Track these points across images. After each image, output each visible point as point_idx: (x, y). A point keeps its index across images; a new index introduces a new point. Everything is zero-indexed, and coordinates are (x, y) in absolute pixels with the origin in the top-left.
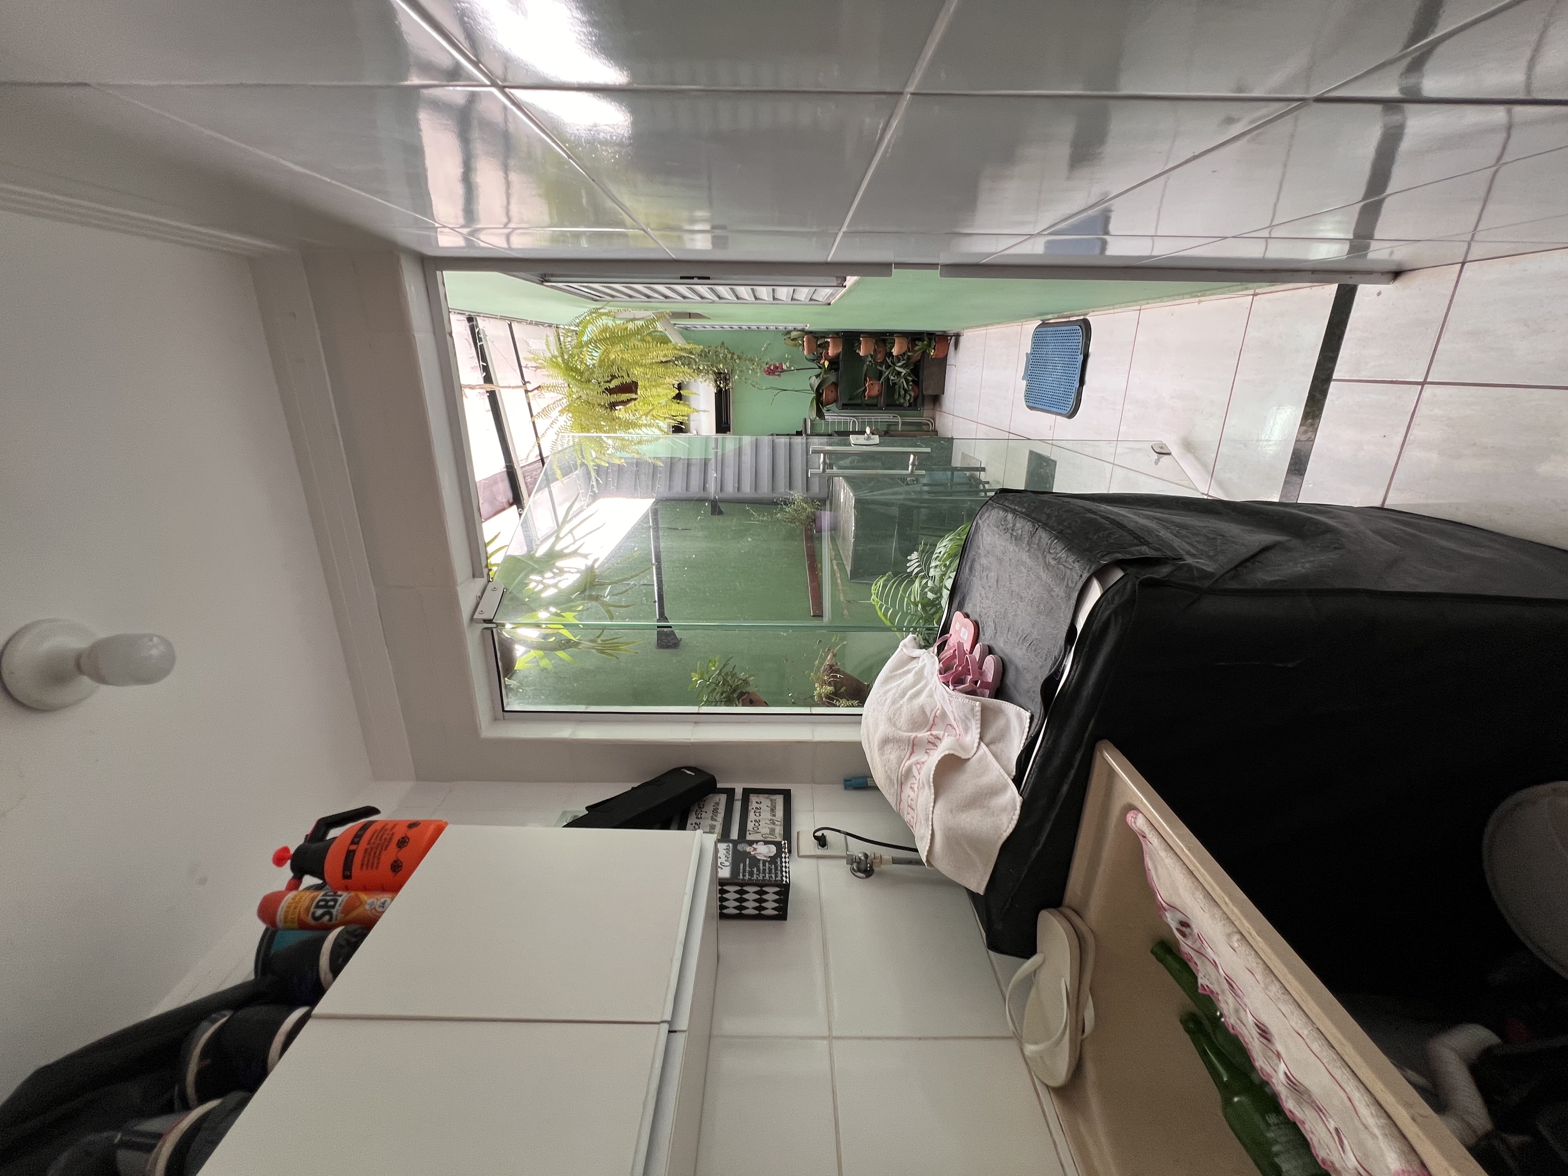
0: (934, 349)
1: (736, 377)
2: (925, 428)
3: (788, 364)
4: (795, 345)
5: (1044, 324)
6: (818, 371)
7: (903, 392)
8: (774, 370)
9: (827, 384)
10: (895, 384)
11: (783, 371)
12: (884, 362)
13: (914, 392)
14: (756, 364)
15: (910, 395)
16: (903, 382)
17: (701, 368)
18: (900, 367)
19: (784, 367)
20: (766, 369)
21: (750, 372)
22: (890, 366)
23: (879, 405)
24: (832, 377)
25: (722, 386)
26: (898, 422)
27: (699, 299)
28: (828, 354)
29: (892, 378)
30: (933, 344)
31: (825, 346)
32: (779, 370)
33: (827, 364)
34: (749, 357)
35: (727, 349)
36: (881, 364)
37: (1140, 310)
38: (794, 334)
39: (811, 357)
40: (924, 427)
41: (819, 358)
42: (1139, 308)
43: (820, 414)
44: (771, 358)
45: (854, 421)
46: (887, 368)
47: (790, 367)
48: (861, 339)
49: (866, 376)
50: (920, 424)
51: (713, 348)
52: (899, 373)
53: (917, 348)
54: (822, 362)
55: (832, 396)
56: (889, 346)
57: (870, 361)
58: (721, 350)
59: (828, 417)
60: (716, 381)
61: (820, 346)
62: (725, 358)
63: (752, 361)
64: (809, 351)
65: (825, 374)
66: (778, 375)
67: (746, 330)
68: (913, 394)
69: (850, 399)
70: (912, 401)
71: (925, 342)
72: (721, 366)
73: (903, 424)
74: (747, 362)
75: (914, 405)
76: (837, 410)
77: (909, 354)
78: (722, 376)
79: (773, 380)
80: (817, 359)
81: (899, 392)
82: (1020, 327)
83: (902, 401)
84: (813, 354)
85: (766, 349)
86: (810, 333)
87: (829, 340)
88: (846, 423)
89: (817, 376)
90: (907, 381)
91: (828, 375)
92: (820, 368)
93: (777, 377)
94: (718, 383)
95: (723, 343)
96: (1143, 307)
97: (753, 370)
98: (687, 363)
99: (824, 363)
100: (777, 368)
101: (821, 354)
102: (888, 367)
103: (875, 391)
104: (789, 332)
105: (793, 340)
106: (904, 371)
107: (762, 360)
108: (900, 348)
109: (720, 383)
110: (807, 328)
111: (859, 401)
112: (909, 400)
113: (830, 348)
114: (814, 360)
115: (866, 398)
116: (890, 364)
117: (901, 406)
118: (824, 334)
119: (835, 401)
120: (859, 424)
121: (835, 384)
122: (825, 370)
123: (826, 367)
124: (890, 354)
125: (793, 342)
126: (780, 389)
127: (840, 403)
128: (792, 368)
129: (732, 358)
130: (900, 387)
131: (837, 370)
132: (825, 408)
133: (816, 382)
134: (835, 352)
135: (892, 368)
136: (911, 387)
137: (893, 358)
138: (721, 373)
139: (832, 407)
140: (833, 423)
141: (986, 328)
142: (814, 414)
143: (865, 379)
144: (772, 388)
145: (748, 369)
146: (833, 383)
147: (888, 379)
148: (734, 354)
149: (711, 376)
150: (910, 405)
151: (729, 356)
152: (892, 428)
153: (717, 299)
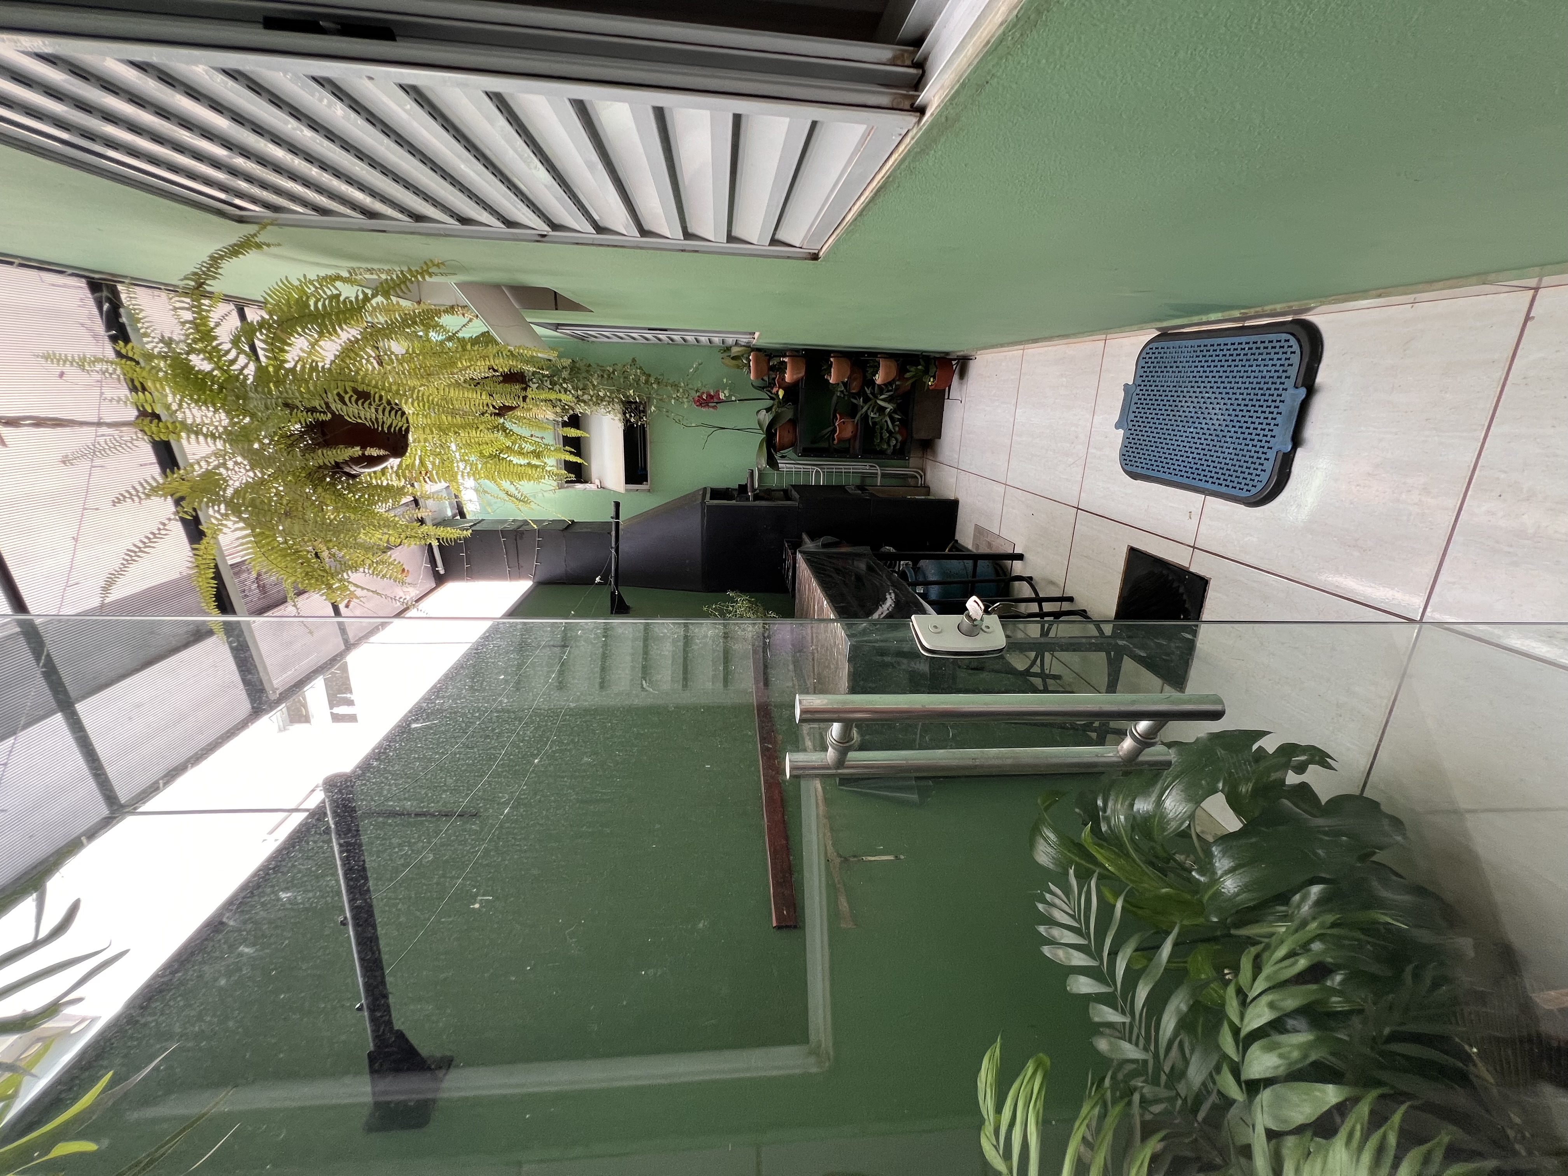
0: (934, 377)
1: (653, 408)
2: (911, 482)
3: (726, 392)
4: (738, 367)
5: (1165, 335)
6: (769, 403)
7: (886, 435)
8: (708, 401)
9: (784, 420)
10: (875, 424)
11: (721, 402)
12: (861, 393)
13: (902, 435)
14: (681, 390)
15: (896, 440)
16: (886, 421)
17: (601, 394)
18: (883, 400)
19: (722, 396)
20: (697, 398)
21: (673, 401)
22: (870, 399)
23: (851, 452)
24: (788, 413)
25: (632, 420)
26: (877, 474)
27: (499, 224)
28: (784, 379)
29: (872, 415)
30: (932, 370)
31: (782, 367)
32: (716, 400)
33: (781, 393)
34: (670, 381)
35: (640, 368)
36: (856, 396)
37: (1536, 289)
38: (735, 350)
39: (758, 383)
40: (910, 480)
41: (771, 385)
42: (1533, 282)
43: (772, 462)
44: (705, 384)
45: (817, 472)
46: (865, 402)
47: (730, 396)
48: (832, 359)
49: (835, 411)
50: (904, 477)
51: (619, 367)
52: (882, 409)
53: (908, 375)
54: (774, 390)
55: (788, 437)
56: (870, 370)
57: (842, 392)
58: (631, 370)
59: (783, 465)
60: (624, 414)
61: (772, 369)
62: (637, 381)
63: (676, 386)
64: (758, 375)
65: (778, 407)
66: (713, 407)
67: (668, 344)
68: (900, 438)
69: (812, 443)
70: (898, 447)
71: (920, 367)
72: (631, 392)
73: (883, 475)
74: (669, 388)
75: (901, 453)
76: (794, 456)
77: (897, 383)
78: (633, 406)
79: (707, 414)
80: (766, 387)
81: (881, 434)
82: (1102, 343)
83: (885, 447)
84: (763, 379)
85: (697, 369)
86: (758, 350)
87: (786, 360)
88: (807, 473)
89: (768, 410)
90: (893, 420)
91: (783, 409)
92: (772, 398)
93: (711, 409)
94: (628, 415)
95: (634, 360)
96: (1546, 280)
97: (677, 399)
98: (581, 386)
99: (777, 392)
100: (712, 397)
101: (774, 379)
102: (867, 400)
103: (848, 433)
104: (728, 349)
105: (734, 358)
106: (889, 407)
107: (690, 386)
108: (887, 374)
109: (631, 416)
110: (754, 342)
111: (824, 445)
112: (895, 446)
113: (788, 371)
114: (763, 388)
115: (836, 442)
116: (871, 396)
117: (882, 453)
118: (780, 352)
119: (792, 445)
120: (824, 475)
121: (793, 422)
122: (779, 402)
123: (781, 397)
124: (872, 383)
125: (735, 362)
126: (714, 427)
127: (800, 448)
128: (733, 398)
129: (647, 382)
130: (882, 428)
131: (795, 402)
132: (779, 454)
133: (766, 418)
134: (795, 377)
135: (873, 401)
136: (897, 429)
137: (873, 388)
138: (631, 402)
139: (788, 452)
140: (789, 473)
141: (1022, 347)
142: (763, 463)
143: (835, 417)
144: (703, 425)
145: (671, 397)
146: (790, 420)
147: (866, 416)
148: (649, 376)
149: (617, 407)
150: (894, 452)
151: (643, 379)
152: (868, 481)
153: (544, 228)
